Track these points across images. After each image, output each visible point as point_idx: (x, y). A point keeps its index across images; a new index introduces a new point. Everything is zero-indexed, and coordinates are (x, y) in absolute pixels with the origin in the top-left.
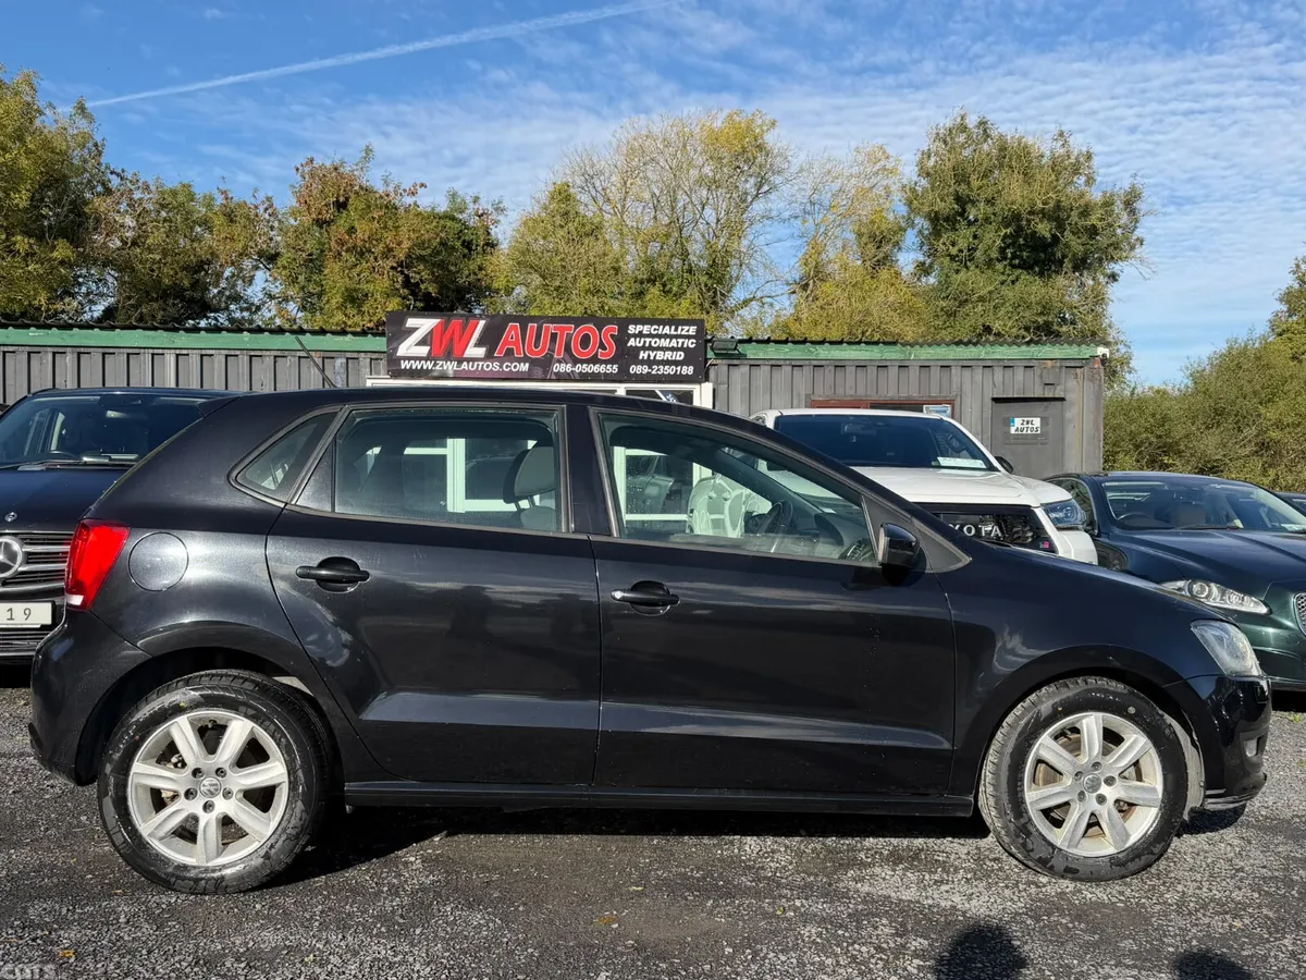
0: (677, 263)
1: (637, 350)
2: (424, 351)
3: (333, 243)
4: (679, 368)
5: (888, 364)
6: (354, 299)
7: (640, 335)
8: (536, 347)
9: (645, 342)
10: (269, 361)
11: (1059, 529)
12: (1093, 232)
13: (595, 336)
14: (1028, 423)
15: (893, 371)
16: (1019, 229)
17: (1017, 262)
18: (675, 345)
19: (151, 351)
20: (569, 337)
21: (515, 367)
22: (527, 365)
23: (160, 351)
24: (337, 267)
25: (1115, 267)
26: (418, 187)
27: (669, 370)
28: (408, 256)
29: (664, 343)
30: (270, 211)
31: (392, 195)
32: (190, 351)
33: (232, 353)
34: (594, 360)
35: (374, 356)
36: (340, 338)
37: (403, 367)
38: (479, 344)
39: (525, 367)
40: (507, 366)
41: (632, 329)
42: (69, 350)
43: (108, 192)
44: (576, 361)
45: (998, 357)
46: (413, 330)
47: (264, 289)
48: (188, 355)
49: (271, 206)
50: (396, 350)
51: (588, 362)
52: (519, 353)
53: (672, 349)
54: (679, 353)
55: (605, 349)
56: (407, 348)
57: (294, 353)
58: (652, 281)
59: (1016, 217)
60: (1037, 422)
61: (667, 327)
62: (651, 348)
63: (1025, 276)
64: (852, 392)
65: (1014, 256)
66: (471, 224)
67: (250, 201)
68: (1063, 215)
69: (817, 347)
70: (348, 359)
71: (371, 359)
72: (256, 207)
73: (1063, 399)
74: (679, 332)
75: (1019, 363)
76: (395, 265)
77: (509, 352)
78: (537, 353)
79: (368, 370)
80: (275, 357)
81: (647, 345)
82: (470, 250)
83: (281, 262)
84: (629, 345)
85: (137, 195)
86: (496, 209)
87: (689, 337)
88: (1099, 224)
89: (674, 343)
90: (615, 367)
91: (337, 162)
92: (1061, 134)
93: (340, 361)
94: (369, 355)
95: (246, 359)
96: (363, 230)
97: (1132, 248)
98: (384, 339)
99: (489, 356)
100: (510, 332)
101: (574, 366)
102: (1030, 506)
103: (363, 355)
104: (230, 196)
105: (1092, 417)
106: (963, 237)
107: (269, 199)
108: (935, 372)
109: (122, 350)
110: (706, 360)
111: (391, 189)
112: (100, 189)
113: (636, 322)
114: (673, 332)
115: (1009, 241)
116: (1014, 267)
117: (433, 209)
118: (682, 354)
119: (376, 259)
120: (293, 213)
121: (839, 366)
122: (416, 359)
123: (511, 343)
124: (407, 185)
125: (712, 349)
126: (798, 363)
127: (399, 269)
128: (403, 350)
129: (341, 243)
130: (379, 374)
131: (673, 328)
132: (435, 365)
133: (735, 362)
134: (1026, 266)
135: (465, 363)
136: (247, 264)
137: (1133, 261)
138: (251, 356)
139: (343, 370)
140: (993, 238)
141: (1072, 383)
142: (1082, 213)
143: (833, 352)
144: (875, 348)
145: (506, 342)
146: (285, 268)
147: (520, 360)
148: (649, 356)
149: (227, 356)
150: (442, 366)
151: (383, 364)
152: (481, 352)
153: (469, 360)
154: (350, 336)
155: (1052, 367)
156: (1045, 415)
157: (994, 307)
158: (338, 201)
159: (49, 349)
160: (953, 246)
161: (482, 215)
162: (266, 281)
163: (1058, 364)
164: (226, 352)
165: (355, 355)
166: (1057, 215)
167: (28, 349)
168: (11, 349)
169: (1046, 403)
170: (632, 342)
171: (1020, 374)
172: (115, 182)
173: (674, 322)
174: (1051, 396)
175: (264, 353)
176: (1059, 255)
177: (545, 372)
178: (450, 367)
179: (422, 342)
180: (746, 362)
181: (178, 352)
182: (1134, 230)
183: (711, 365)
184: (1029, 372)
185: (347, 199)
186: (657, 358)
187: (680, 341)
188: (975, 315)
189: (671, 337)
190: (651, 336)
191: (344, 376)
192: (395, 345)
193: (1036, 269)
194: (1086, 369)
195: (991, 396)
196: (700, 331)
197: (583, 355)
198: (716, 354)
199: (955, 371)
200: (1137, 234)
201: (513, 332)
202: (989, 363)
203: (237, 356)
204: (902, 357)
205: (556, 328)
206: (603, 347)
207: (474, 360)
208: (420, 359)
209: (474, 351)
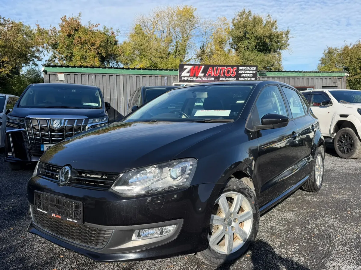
1: (241, 74)
2: (188, 75)
3: (76, 41)
4: (251, 78)
5: (299, 77)
6: (84, 58)
7: (242, 70)
8: (216, 73)
10: (148, 78)
12: (278, 41)
13: (231, 70)
15: (301, 79)
16: (261, 41)
17: (259, 50)
19: (116, 75)
20: (225, 70)
21: (211, 79)
22: (214, 78)
23: (119, 75)
26: (98, 25)
27: (249, 79)
29: (248, 72)
32: (127, 75)
34: (230, 77)
35: (175, 76)
36: (166, 71)
37: (183, 79)
38: (202, 72)
40: (209, 79)
41: (240, 68)
42: (93, 74)
44: (226, 77)
45: (324, 76)
46: (186, 69)
49: (55, 30)
50: (181, 74)
51: (229, 77)
52: (212, 75)
53: (250, 74)
54: (251, 75)
57: (154, 75)
59: (261, 37)
61: (249, 68)
62: (244, 73)
63: (261, 54)
65: (259, 48)
66: (110, 36)
68: (272, 37)
69: (283, 73)
70: (168, 77)
72: (51, 30)
73: (337, 86)
74: (251, 69)
75: (328, 77)
77: (210, 75)
78: (217, 75)
79: (173, 80)
80: (149, 76)
81: (243, 73)
84: (239, 73)
86: (117, 32)
87: (254, 70)
89: (250, 72)
91: (73, 17)
92: (269, 15)
94: (173, 76)
97: (287, 46)
98: (178, 72)
99: (205, 76)
100: (210, 69)
101: (225, 78)
103: (171, 76)
104: (39, 26)
106: (246, 42)
108: (310, 79)
109: (108, 74)
110: (257, 77)
111: (90, 25)
113: (241, 66)
114: (250, 69)
115: (257, 44)
117: (101, 31)
121: (288, 78)
122: (186, 77)
123: (210, 72)
124: (95, 24)
125: (259, 73)
126: (279, 77)
128: (183, 75)
129: (78, 41)
130: (176, 81)
131: (250, 68)
132: (191, 78)
133: (264, 77)
134: (261, 51)
135: (198, 78)
137: (288, 50)
138: (143, 76)
139: (167, 80)
140: (254, 43)
141: (339, 82)
142: (277, 37)
143: (287, 74)
144: (297, 73)
145: (209, 72)
147: (212, 77)
148: (244, 75)
150: (193, 79)
151: (177, 78)
152: (202, 75)
153: (199, 77)
154: (169, 70)
155: (335, 78)
158: (75, 29)
159: (87, 74)
160: (243, 45)
161: (113, 33)
164: (136, 75)
167: (81, 74)
168: (76, 74)
169: (333, 87)
170: (240, 72)
172: (2, 21)
173: (251, 66)
175: (146, 75)
176: (269, 48)
177: (218, 80)
178: (195, 79)
179: (188, 72)
180: (266, 77)
181: (123, 75)
184: (330, 80)
185: (78, 28)
186: (246, 76)
187: (252, 71)
189: (250, 70)
190: (244, 70)
191: (167, 82)
192: (181, 73)
193: (264, 52)
194: (343, 79)
195: (322, 86)
196: (257, 69)
197: (228, 75)
198: (259, 75)
199: (314, 79)
200: (288, 43)
201: (211, 69)
202: (322, 77)
203: (139, 76)
204: (303, 76)
205: (221, 68)
206: (233, 73)
207: (201, 77)
208: (187, 77)
209: (201, 75)
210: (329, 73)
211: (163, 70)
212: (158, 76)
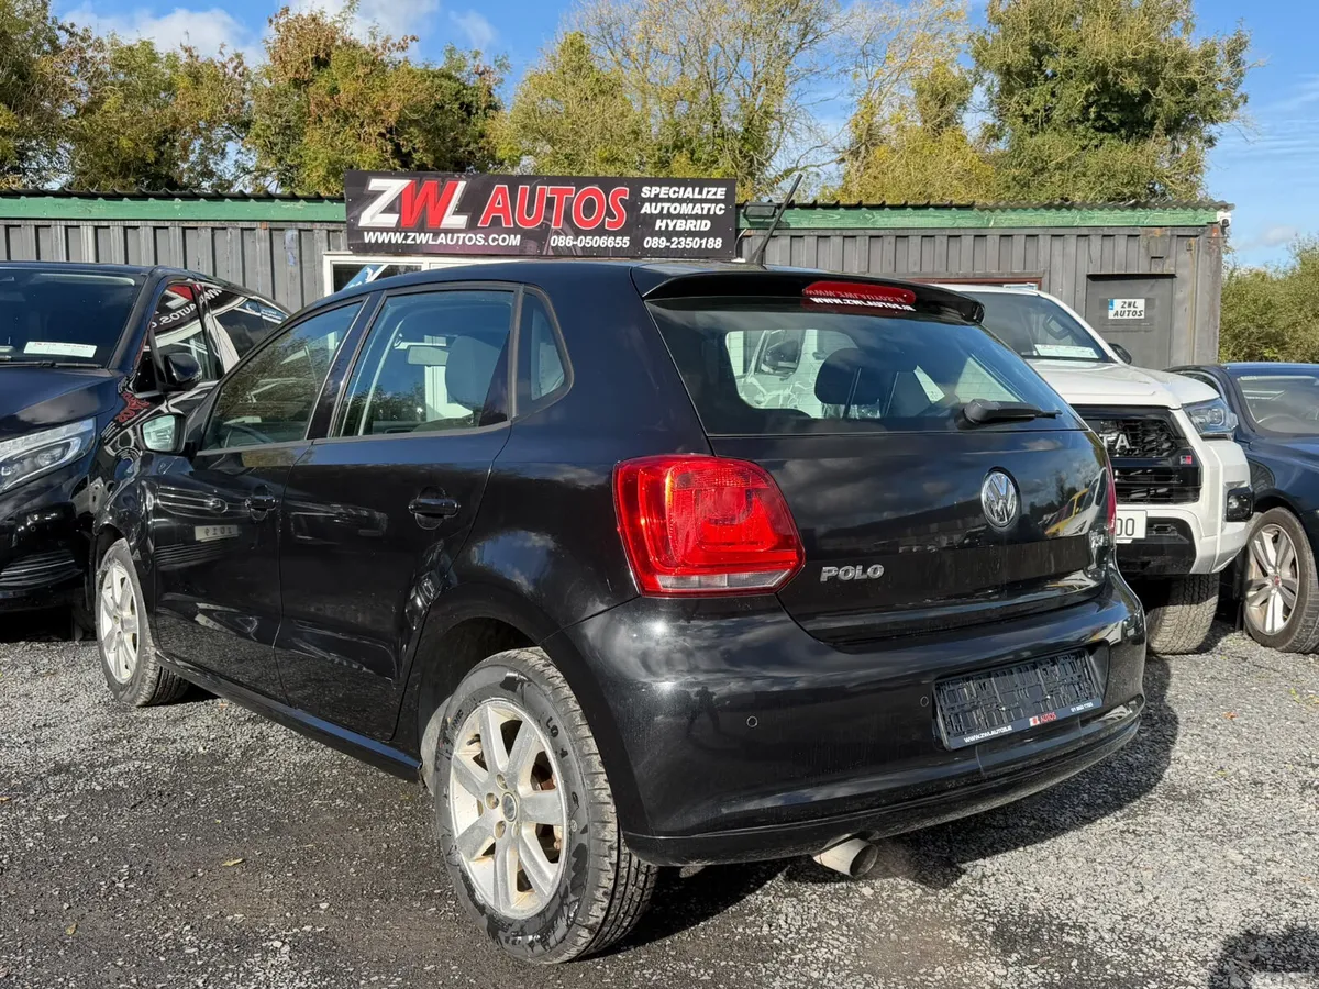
0: (708, 127)
1: (652, 218)
2: (391, 220)
3: (313, 107)
4: (704, 241)
5: (961, 232)
6: (337, 171)
7: (656, 199)
8: (529, 216)
9: (662, 208)
10: (206, 234)
11: (1205, 438)
12: (1192, 88)
13: (600, 199)
14: (1130, 305)
15: (968, 242)
16: (1105, 87)
17: (1101, 123)
18: (700, 213)
19: (63, 223)
20: (569, 201)
21: (504, 240)
22: (519, 237)
23: (75, 223)
24: (317, 134)
25: (1211, 130)
26: (408, 40)
27: (693, 243)
28: (399, 121)
29: (686, 209)
30: (240, 70)
31: (380, 49)
32: (110, 223)
33: (161, 224)
34: (601, 231)
35: (332, 227)
36: (290, 205)
37: (367, 241)
38: (459, 211)
39: (515, 240)
40: (494, 240)
41: (646, 192)
43: (56, 49)
44: (577, 233)
45: (1096, 224)
46: (377, 194)
47: (236, 161)
48: (108, 227)
49: (241, 63)
50: (357, 218)
51: (592, 233)
52: (508, 222)
53: (696, 217)
54: (704, 222)
55: (613, 216)
56: (372, 216)
57: (235, 224)
58: (678, 147)
59: (1102, 70)
60: (1141, 304)
61: (690, 189)
62: (670, 216)
63: (1110, 140)
64: (917, 269)
65: (1099, 117)
66: (471, 84)
67: (218, 58)
68: (1157, 67)
69: (874, 212)
70: (300, 230)
71: (329, 231)
72: (224, 66)
73: (1172, 276)
74: (704, 197)
75: (1121, 232)
76: (383, 131)
77: (497, 221)
78: (533, 222)
79: (325, 244)
80: (213, 229)
81: (665, 212)
82: (469, 114)
83: (255, 129)
84: (642, 212)
85: (89, 53)
86: (500, 66)
87: (716, 201)
88: (1198, 79)
90: (626, 239)
91: (316, 12)
93: (291, 234)
94: (326, 226)
95: (178, 232)
96: (347, 90)
97: (1235, 107)
98: (344, 205)
99: (472, 226)
100: (496, 195)
101: (576, 238)
102: (1167, 408)
103: (318, 225)
104: (195, 54)
105: (1208, 298)
106: (1039, 96)
107: (238, 56)
108: (1019, 243)
109: (28, 222)
110: (738, 230)
111: (379, 42)
112: (46, 47)
113: (652, 182)
114: (697, 196)
115: (1091, 100)
116: (1097, 129)
117: (427, 66)
118: (709, 223)
119: (362, 125)
120: (268, 74)
121: (901, 236)
122: (382, 230)
123: (498, 210)
124: (397, 39)
125: (745, 216)
126: (850, 233)
127: (388, 136)
128: (366, 219)
129: (320, 104)
130: (338, 249)
131: (697, 189)
132: (406, 238)
133: (773, 233)
134: (1109, 128)
135: (442, 235)
136: (218, 133)
138: (184, 229)
139: (295, 245)
140: (1075, 94)
141: (1184, 257)
142: (1178, 65)
144: (946, 213)
145: (492, 208)
146: (258, 136)
147: (509, 232)
148: (667, 226)
149: (155, 228)
150: (414, 239)
151: (343, 238)
152: (461, 221)
153: (446, 232)
154: (302, 202)
155: (1161, 236)
156: (1150, 295)
157: (1074, 176)
158: (317, 58)
160: (1028, 104)
161: (482, 73)
162: (239, 152)
163: (1169, 233)
164: (154, 224)
165: (308, 226)
166: (1149, 68)
169: (1153, 281)
170: (646, 209)
171: (1121, 242)
172: (63, 38)
173: (700, 183)
174: (1158, 272)
175: (199, 224)
176: (1148, 115)
177: (541, 247)
178: (423, 238)
179: (389, 209)
180: (786, 232)
181: (96, 224)
182: (1237, 85)
183: (743, 236)
184: (1133, 243)
185: (328, 55)
186: (678, 228)
187: (706, 206)
188: (1054, 185)
189: (694, 201)
190: (669, 200)
191: (297, 252)
192: (356, 213)
193: (1123, 132)
194: (1202, 238)
195: (1086, 273)
196: (730, 194)
197: (586, 224)
198: (750, 223)
199: (1044, 242)
200: (1241, 90)
201: (500, 196)
202: (1085, 232)
203: (167, 228)
204: (979, 224)
205: (552, 191)
206: (610, 214)
207: (453, 231)
208: (387, 230)
209: (453, 220)
210: (1128, 213)
211: (277, 200)
212: (253, 225)
